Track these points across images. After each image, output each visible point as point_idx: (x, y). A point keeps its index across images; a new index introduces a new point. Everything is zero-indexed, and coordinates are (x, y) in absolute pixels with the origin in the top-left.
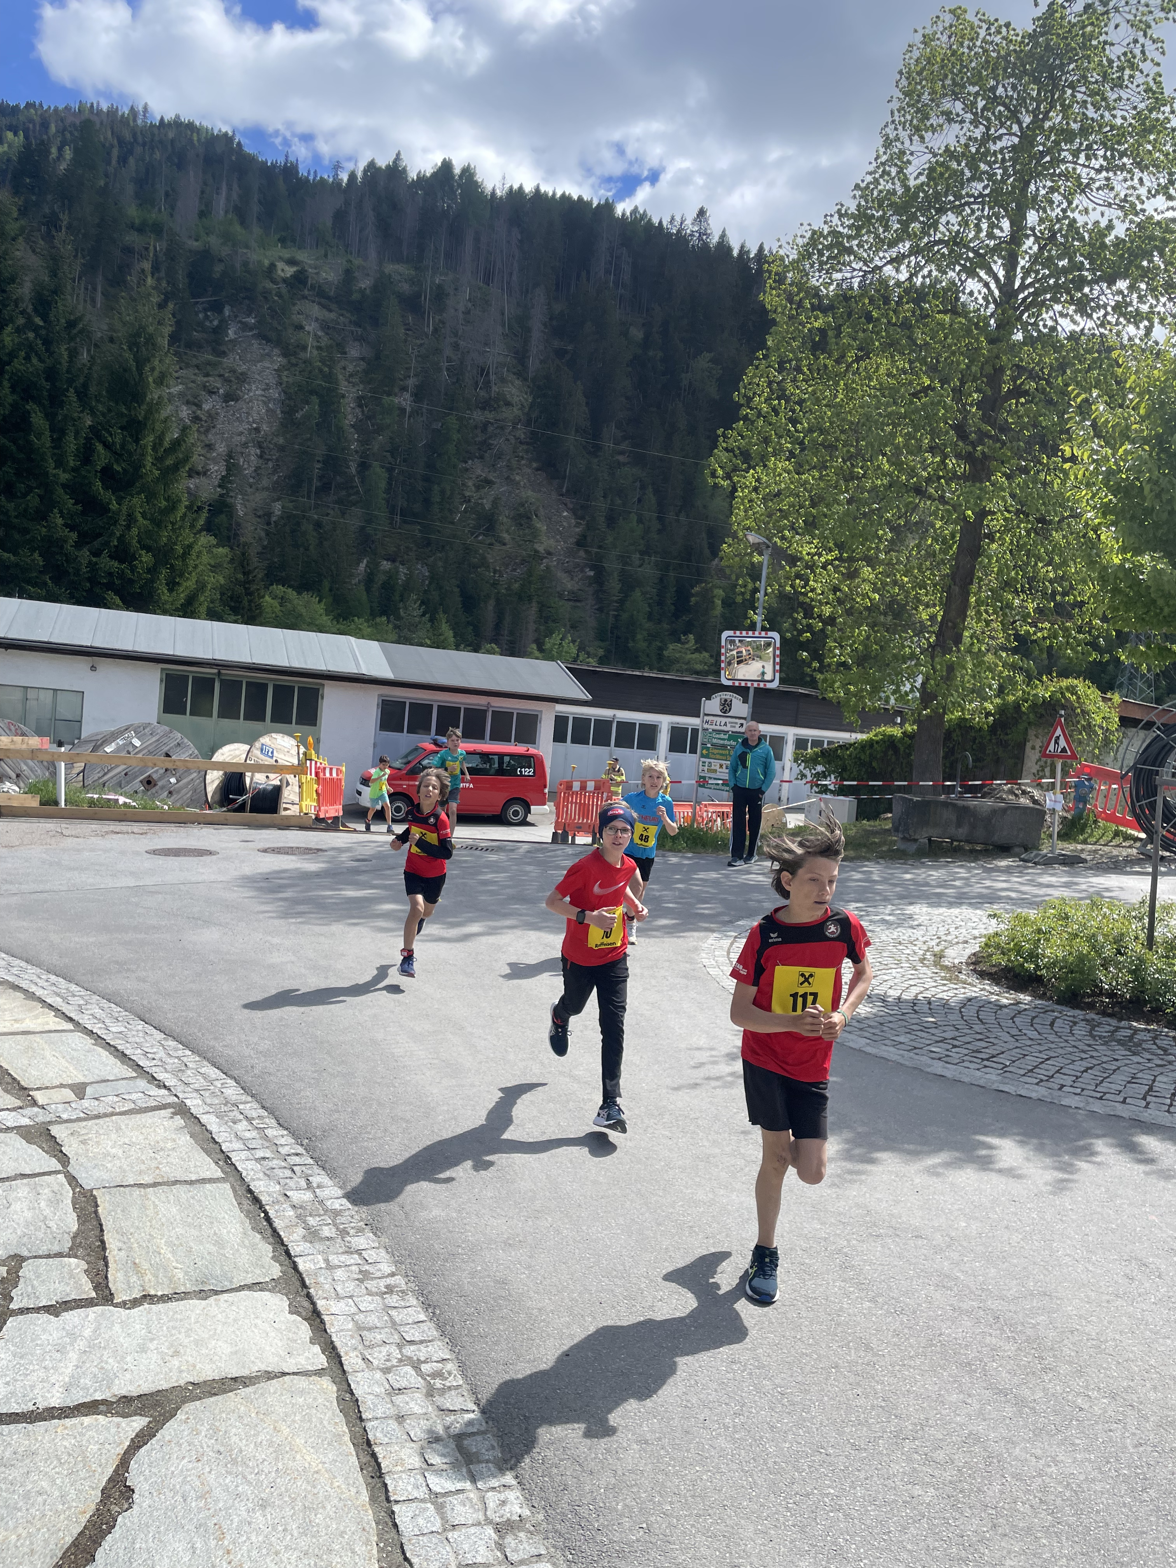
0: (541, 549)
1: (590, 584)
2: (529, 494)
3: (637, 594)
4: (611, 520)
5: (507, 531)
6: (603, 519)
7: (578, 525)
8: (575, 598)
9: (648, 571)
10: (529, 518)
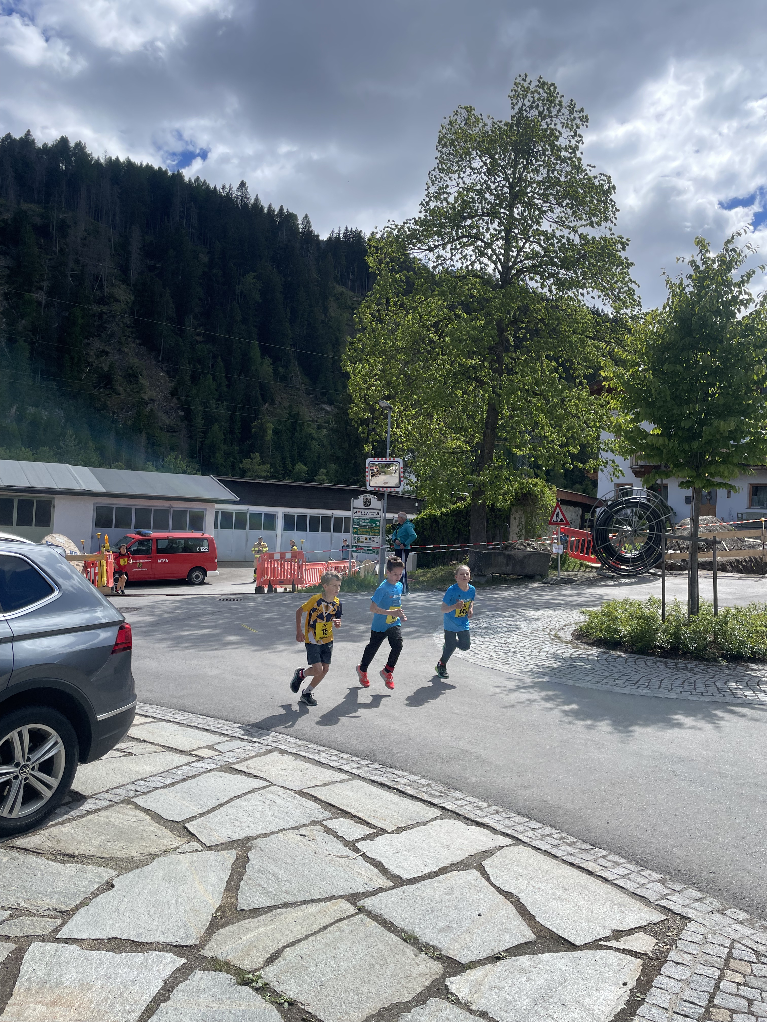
0: (146, 397)
1: (182, 421)
2: (134, 361)
3: (216, 426)
4: (194, 378)
5: (120, 386)
6: (189, 378)
7: (171, 381)
8: (172, 430)
9: (222, 411)
10: (137, 377)
